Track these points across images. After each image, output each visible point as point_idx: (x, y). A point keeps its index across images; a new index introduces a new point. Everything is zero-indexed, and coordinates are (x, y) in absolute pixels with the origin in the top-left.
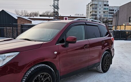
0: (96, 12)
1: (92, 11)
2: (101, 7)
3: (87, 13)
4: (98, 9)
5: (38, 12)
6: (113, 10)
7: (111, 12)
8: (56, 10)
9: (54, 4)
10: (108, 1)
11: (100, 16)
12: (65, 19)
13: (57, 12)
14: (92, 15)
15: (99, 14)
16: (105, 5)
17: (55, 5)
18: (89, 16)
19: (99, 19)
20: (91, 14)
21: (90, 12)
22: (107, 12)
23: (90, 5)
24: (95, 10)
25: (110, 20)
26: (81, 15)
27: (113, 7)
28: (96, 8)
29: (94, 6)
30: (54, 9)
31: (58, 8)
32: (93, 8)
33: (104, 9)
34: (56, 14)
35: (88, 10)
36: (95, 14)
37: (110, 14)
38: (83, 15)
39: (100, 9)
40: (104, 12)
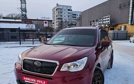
0: (61, 16)
1: (58, 15)
2: (65, 11)
3: (54, 17)
4: (63, 13)
5: (1, 14)
6: (76, 15)
7: (74, 16)
8: (24, 13)
9: (21, 7)
10: (71, 7)
11: (65, 19)
12: (45, 23)
13: (26, 15)
14: (59, 19)
15: (64, 17)
16: (69, 10)
17: (23, 8)
18: (56, 19)
19: (65, 22)
20: (57, 17)
21: (57, 16)
22: (71, 16)
23: (55, 9)
24: (61, 14)
25: (74, 23)
26: (47, 18)
27: (75, 12)
28: (61, 12)
29: (59, 10)
30: (22, 12)
31: (26, 11)
32: (59, 12)
33: (69, 13)
34: (24, 17)
35: (54, 14)
36: (61, 17)
37: (74, 18)
38: (49, 18)
39: (65, 14)
40: (68, 16)
